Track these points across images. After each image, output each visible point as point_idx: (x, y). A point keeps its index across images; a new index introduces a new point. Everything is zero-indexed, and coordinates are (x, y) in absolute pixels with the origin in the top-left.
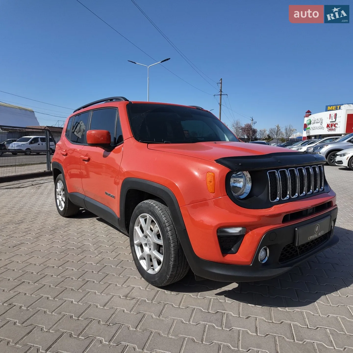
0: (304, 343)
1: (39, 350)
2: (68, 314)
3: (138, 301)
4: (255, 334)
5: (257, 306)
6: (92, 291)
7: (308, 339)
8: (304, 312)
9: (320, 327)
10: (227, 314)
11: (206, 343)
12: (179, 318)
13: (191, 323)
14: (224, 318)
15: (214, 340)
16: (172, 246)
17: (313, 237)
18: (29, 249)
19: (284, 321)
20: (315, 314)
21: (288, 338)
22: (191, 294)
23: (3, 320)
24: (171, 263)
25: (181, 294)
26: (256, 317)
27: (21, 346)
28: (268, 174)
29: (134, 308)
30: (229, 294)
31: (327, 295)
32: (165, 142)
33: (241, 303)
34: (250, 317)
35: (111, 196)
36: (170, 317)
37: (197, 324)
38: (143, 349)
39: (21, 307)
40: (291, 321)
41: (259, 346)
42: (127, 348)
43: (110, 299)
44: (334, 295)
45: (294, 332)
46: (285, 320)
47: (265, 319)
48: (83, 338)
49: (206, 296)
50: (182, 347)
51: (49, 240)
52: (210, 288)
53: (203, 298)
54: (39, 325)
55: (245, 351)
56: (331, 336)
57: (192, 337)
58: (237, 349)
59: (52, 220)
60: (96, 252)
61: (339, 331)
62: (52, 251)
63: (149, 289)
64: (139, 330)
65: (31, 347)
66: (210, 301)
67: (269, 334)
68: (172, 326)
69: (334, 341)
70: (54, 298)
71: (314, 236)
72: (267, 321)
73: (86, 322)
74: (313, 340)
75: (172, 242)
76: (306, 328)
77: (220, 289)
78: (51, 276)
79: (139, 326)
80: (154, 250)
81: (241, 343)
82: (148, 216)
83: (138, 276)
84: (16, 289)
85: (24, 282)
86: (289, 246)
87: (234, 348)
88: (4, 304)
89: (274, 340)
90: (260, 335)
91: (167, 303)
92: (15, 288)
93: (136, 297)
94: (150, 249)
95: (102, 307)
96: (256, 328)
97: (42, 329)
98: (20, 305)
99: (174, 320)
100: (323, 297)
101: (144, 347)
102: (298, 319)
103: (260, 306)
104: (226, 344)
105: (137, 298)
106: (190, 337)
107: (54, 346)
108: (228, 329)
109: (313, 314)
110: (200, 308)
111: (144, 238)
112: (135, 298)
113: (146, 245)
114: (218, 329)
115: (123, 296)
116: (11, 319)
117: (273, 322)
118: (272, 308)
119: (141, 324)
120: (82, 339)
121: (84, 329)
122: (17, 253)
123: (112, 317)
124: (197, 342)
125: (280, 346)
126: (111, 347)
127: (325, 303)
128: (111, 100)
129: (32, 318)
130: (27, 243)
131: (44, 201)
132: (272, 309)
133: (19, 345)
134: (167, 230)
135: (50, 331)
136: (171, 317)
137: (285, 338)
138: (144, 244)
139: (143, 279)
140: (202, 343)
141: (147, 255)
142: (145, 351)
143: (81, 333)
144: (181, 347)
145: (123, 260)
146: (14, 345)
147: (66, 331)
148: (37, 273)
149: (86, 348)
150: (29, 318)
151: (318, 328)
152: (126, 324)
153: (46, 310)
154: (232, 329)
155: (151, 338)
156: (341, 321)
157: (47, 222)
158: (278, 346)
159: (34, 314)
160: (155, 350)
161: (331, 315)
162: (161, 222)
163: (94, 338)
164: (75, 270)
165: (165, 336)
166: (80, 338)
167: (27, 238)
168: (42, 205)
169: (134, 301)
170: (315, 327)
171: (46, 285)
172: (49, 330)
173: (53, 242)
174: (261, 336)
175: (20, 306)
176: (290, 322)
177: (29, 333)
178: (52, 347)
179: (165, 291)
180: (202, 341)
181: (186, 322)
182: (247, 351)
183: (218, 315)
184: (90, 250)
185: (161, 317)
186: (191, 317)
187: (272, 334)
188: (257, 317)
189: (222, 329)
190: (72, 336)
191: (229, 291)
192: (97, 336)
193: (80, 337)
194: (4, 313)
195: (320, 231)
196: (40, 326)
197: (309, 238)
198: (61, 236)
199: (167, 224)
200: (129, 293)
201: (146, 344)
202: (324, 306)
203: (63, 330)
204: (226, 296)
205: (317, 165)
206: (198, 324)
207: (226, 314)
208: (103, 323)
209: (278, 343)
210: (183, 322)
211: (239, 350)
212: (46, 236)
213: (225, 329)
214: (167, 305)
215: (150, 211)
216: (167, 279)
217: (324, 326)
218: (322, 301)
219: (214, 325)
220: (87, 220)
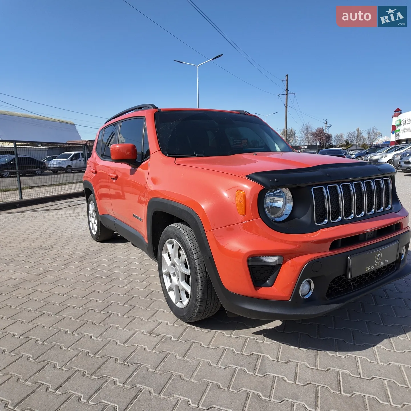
0: (353, 397)
1: (49, 389)
2: (85, 350)
3: (162, 338)
4: (293, 383)
5: (300, 348)
6: (114, 325)
7: (358, 392)
8: (359, 358)
9: (376, 377)
10: (263, 357)
11: (233, 391)
12: (206, 360)
13: (219, 366)
14: (259, 362)
15: (243, 387)
16: (199, 277)
17: (372, 267)
18: (55, 278)
19: (332, 368)
20: (371, 361)
21: (333, 389)
22: (224, 332)
23: (17, 354)
24: (199, 297)
25: (213, 331)
26: (298, 361)
27: (30, 384)
28: (312, 190)
29: (157, 346)
30: (269, 334)
31: (391, 339)
32: (197, 155)
33: (282, 344)
34: (291, 362)
35: (139, 219)
36: (196, 358)
37: (226, 367)
38: (159, 394)
39: (37, 341)
40: (340, 369)
41: (295, 397)
42: (143, 391)
43: (133, 335)
44: (400, 338)
45: (342, 381)
46: (333, 367)
47: (308, 365)
48: (96, 378)
49: (242, 335)
50: (205, 393)
51: (77, 267)
52: (247, 326)
53: (238, 337)
54: (53, 362)
55: (277, 401)
56: (388, 388)
57: (218, 383)
58: (268, 399)
59: (84, 246)
60: (126, 281)
61: (399, 383)
62: (78, 280)
63: (177, 324)
64: (159, 372)
65: (40, 385)
66: (245, 341)
67: (310, 383)
68: (197, 368)
69: (392, 395)
70: (73, 332)
71: (374, 266)
72: (310, 367)
73: (103, 360)
74: (364, 393)
75: (199, 272)
76: (358, 377)
77: (259, 327)
78: (74, 308)
79: (159, 366)
80: (181, 281)
81: (275, 392)
82: (175, 242)
83: (167, 310)
84: (35, 321)
85: (44, 313)
86: (339, 278)
87: (265, 398)
88: (20, 337)
89: (315, 391)
90: (299, 384)
91: (195, 342)
92: (34, 319)
93: (162, 333)
94: (178, 279)
95: (122, 344)
96: (296, 375)
97: (55, 365)
98: (36, 338)
99: (200, 361)
100: (386, 341)
101: (161, 391)
102: (350, 367)
103: (305, 349)
104: (256, 392)
105: (162, 334)
106: (215, 382)
107: (65, 386)
108: (261, 375)
109: (370, 361)
110: (232, 348)
111: (172, 267)
112: (160, 335)
113: (174, 274)
114: (250, 374)
115: (147, 333)
116: (25, 354)
117: (317, 369)
118: (319, 351)
119: (162, 364)
120: (95, 379)
121: (99, 368)
122: (42, 282)
123: (131, 355)
124: (223, 388)
125: (321, 398)
126: (125, 390)
127: (387, 348)
128: (140, 108)
129: (46, 353)
130: (54, 271)
131: (79, 224)
132: (319, 353)
133: (28, 382)
134: (193, 258)
135: (63, 369)
136: (197, 358)
137: (330, 388)
138: (172, 274)
139: (172, 313)
140: (229, 390)
141: (175, 286)
142: (162, 396)
143: (95, 372)
144: (204, 393)
145: (153, 291)
146: (24, 382)
147: (79, 369)
148: (60, 304)
149: (98, 389)
150: (43, 354)
151: (373, 378)
152: (145, 365)
153: (62, 345)
154: (267, 375)
155: (171, 381)
156: (404, 371)
157: (78, 248)
158: (319, 398)
159: (49, 349)
160: (173, 395)
161: (392, 363)
162: (187, 249)
163: (108, 378)
164: (100, 301)
165: (187, 379)
166: (93, 378)
167: (55, 265)
168: (76, 228)
169: (158, 338)
170: (369, 377)
171: (66, 318)
172: (62, 367)
173: (81, 269)
174: (300, 385)
175: (36, 340)
176: (339, 369)
177: (41, 370)
178: (63, 386)
179: (195, 327)
180: (229, 387)
181: (213, 365)
182: (280, 402)
183: (252, 359)
184: (119, 279)
185: (185, 358)
186: (220, 359)
187: (314, 383)
188: (299, 362)
189: (255, 374)
190: (85, 375)
191: (270, 329)
192: (111, 376)
193: (93, 377)
194: (19, 347)
195: (382, 260)
196: (53, 363)
197: (367, 269)
198: (91, 263)
199: (194, 252)
200: (154, 329)
201: (164, 388)
202: (385, 351)
203: (77, 368)
204: (265, 336)
205: (382, 178)
206: (227, 368)
207: (261, 357)
208: (121, 362)
209: (319, 395)
210: (210, 364)
211: (270, 400)
212: (74, 263)
213: (258, 375)
214: (195, 343)
215: (177, 236)
216: (196, 314)
217: (381, 377)
218: (383, 346)
219: (246, 369)
220: (122, 245)
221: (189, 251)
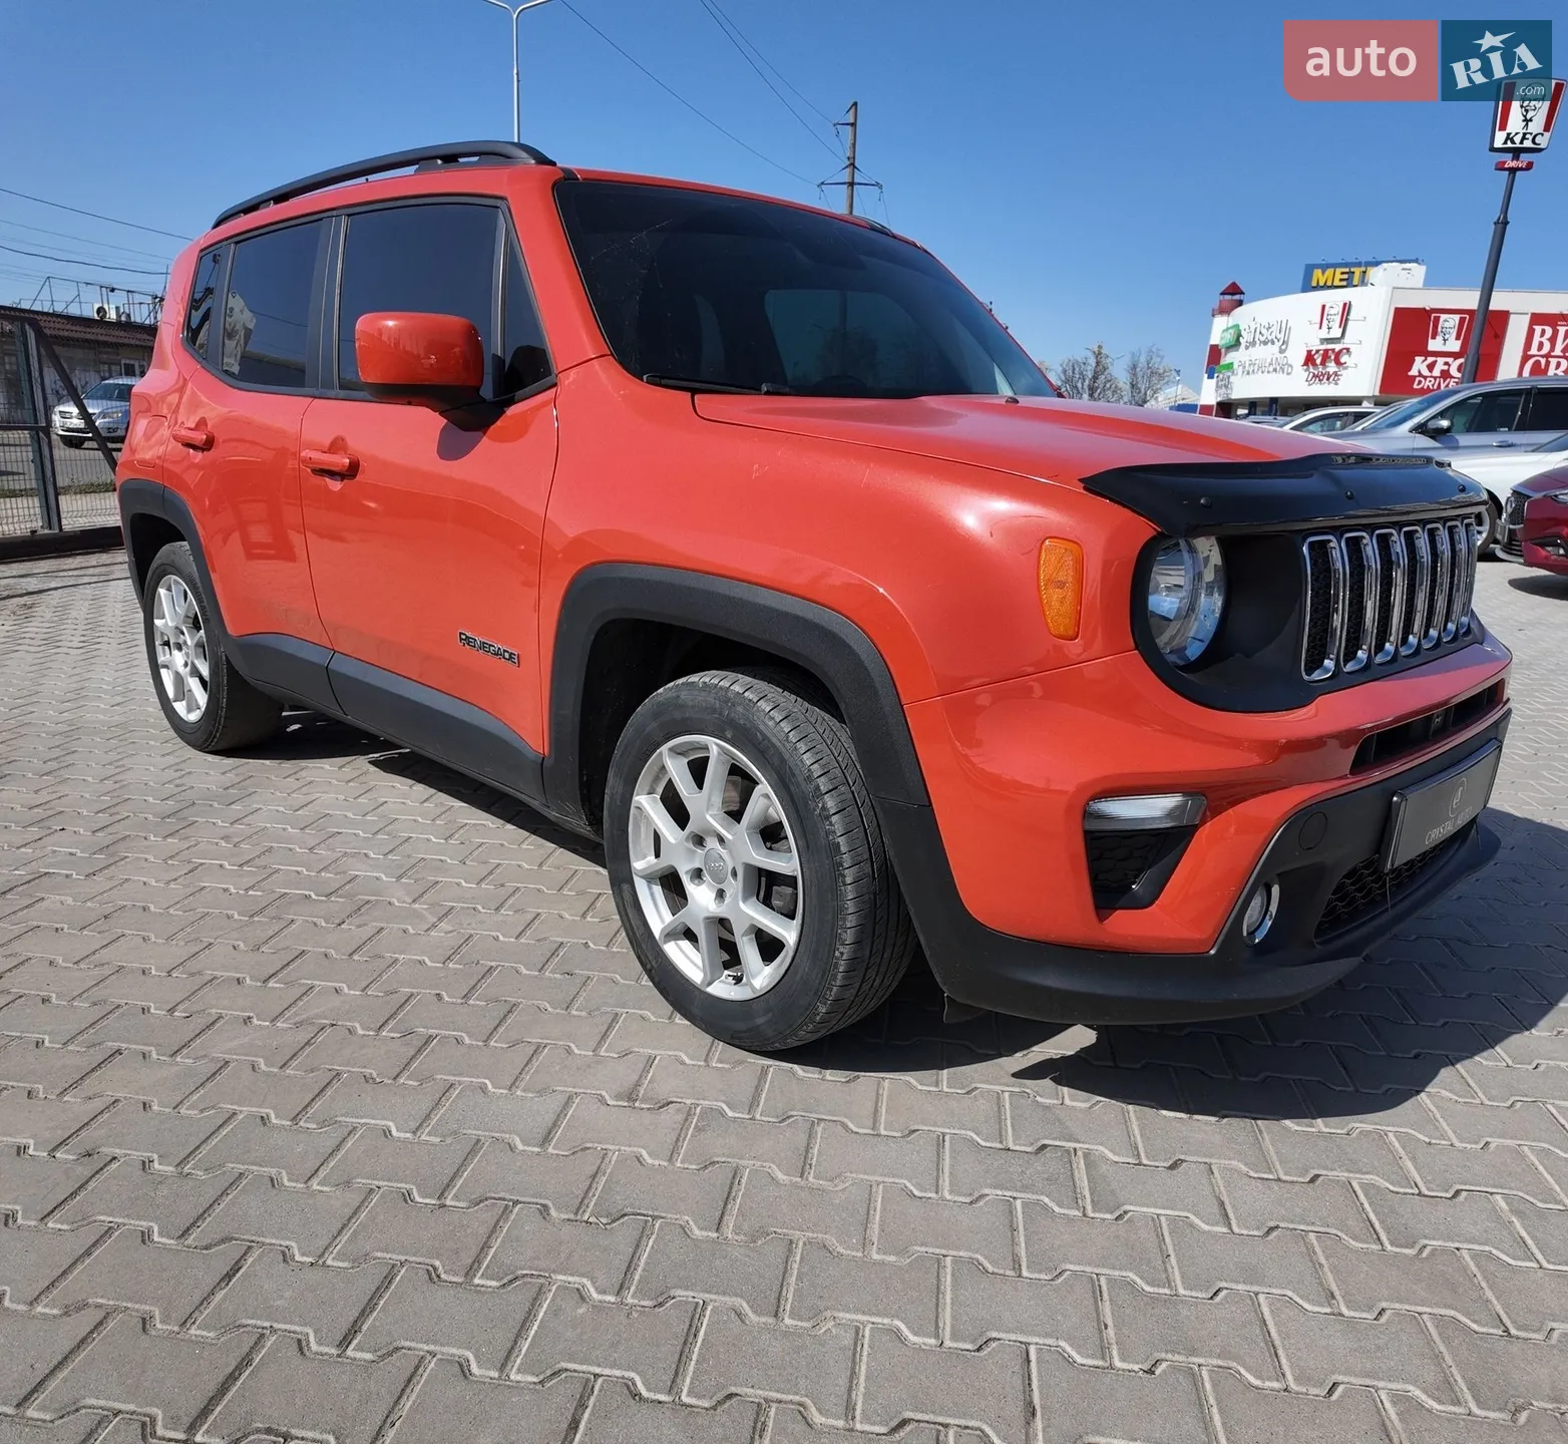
0: (1424, 1255)
1: (309, 1348)
2: (386, 1183)
3: (689, 1114)
4: (1225, 1230)
5: (1196, 1117)
6: (465, 1079)
7: (1434, 1239)
8: (1390, 1134)
9: (1467, 1187)
10: (1086, 1156)
11: (1036, 1276)
12: (892, 1180)
13: (949, 1197)
14: (1079, 1172)
15: (1066, 1260)
16: (849, 880)
17: (1440, 832)
18: (89, 904)
19: (1324, 1172)
20: (1433, 1141)
21: (1355, 1238)
22: (909, 1078)
23: (80, 1224)
24: (842, 954)
25: (868, 1080)
26: (1207, 1160)
27: (212, 1335)
28: (1305, 549)
29: (680, 1144)
30: (1067, 1072)
31: (1458, 1066)
32: (764, 388)
33: (1130, 1107)
34: (1184, 1164)
35: (497, 654)
36: (848, 1174)
37: (974, 1198)
38: (776, 1315)
39: (145, 1165)
40: (1352, 1172)
41: (1252, 1275)
42: (708, 1313)
43: (562, 1111)
44: (1484, 1062)
45: (1374, 1211)
46: (1326, 1168)
47: (1244, 1169)
48: (494, 1283)
49: (978, 1085)
50: (941, 1296)
51: (171, 857)
52: (982, 1051)
53: (964, 1091)
54: (268, 1241)
55: (1200, 1296)
56: (1515, 1221)
57: (970, 1254)
58: (1167, 1291)
59: (152, 769)
60: (425, 909)
61: (1541, 1201)
62: (206, 910)
63: (720, 1061)
64: (736, 1238)
65: (262, 1335)
66: (1000, 1105)
67: (1277, 1227)
68: (872, 1212)
69: (1533, 1238)
70: (295, 1119)
71: (1444, 828)
72: (1256, 1176)
73: (485, 1216)
74: (1453, 1241)
75: (847, 860)
76: (1413, 1194)
77: (1025, 1052)
78: (246, 1023)
79: (726, 1218)
80: (745, 899)
81: (1180, 1268)
82: (714, 746)
83: (656, 1009)
84: (91, 1085)
85: (119, 1052)
87: (1156, 1290)
88: (58, 1155)
89: (1304, 1249)
90: (1245, 1232)
91: (820, 1120)
92: (82, 1079)
93: (677, 1097)
94: (721, 894)
95: (537, 1149)
96: (1222, 1204)
97: (284, 1255)
98: (139, 1154)
99: (871, 1186)
100: (1445, 1073)
101: (778, 1307)
102: (1376, 1163)
103: (1213, 1119)
104: (1117, 1273)
105: (679, 1100)
106: (961, 1254)
107: (374, 1325)
108: (1108, 1216)
109: (1427, 1140)
110: (963, 1132)
111: (691, 845)
112: (672, 1102)
113: (698, 874)
114: (1067, 1215)
115: (618, 1097)
116: (120, 1220)
117: (1279, 1180)
118: (1259, 1122)
119: (734, 1208)
120: (490, 1289)
121: (486, 1246)
122: (35, 923)
123: (594, 1185)
124: (996, 1270)
125: (1334, 1269)
126: (635, 1315)
127: (1459, 1096)
129: (218, 1209)
130: (67, 876)
131: (77, 678)
132: (1263, 1128)
133: (199, 1328)
135: (329, 1262)
136: (854, 1175)
137: (1344, 1237)
138: (687, 873)
140: (1020, 1276)
141: (708, 918)
142: (788, 1321)
143: (476, 1264)
144: (938, 1296)
145: (562, 943)
146: (176, 1329)
147: (403, 1258)
148: (171, 1011)
149: (524, 1326)
150: (205, 1212)
151: (1458, 1193)
152: (669, 1216)
153: (273, 1171)
154: (1126, 1212)
155: (796, 1266)
156: (1537, 1163)
157: (128, 777)
158: (1326, 1269)
159: (225, 1193)
160: (828, 1314)
161: (1495, 1142)
163: (542, 1280)
164: (352, 992)
165: (854, 1253)
166: (478, 1285)
167: (55, 851)
168: (74, 696)
169: (670, 1117)
170: (1447, 1191)
171: (232, 1065)
172: (320, 1256)
173: (192, 866)
174: (1248, 1235)
175: (144, 1162)
176: (1346, 1174)
177: (229, 1276)
178: (365, 1328)
179: (796, 1067)
180: (1016, 1265)
181: (924, 1195)
182: (1211, 1298)
183: (1050, 1163)
184: (390, 903)
185: (811, 1179)
186: (938, 1170)
187: (1291, 1226)
188: (1213, 1161)
189: (1085, 1215)
190: (438, 1276)
191: (1064, 1059)
192: (554, 1272)
193: (477, 1281)
194: (73, 1195)
196: (271, 1244)
197: (1429, 837)
198: (226, 838)
199: (823, 784)
200: (638, 1084)
201: (784, 1294)
202: (1459, 1106)
203: (389, 1256)
204: (1058, 1081)
205: (1461, 518)
206: (977, 1200)
207: (1080, 1153)
208: (564, 1216)
209: (1323, 1261)
210: (911, 1191)
211: (1175, 1295)
212: (146, 843)
213: (1097, 1215)
214: (822, 1124)
215: (732, 723)
216: (818, 1018)
217: (1480, 1186)
218: (1445, 1089)
219: (1046, 1200)
220: (327, 767)
221: (800, 779)
